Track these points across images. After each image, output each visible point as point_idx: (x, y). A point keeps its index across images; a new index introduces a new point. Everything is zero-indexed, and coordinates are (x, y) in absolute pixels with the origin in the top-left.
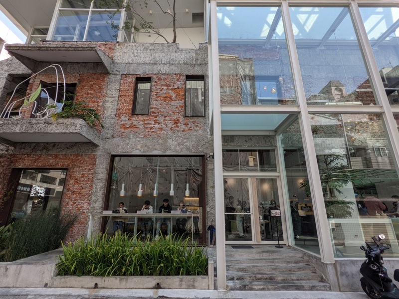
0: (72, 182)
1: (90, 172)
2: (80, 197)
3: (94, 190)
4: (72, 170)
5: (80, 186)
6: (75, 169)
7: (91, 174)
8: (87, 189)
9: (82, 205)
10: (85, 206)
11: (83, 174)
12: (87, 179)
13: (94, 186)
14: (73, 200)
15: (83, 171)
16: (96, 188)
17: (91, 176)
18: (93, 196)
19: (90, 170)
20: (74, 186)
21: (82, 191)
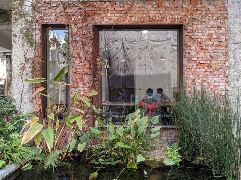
0: (194, 47)
1: (220, 31)
2: (211, 72)
3: (232, 60)
4: (189, 28)
5: (208, 54)
6: (195, 26)
7: (223, 34)
8: (220, 59)
9: (217, 84)
10: (222, 85)
11: (210, 35)
12: (217, 43)
13: (231, 55)
14: (201, 76)
15: (209, 28)
16: (234, 57)
17: (223, 37)
18: (232, 70)
19: (219, 28)
20: (197, 53)
21: (213, 62)
